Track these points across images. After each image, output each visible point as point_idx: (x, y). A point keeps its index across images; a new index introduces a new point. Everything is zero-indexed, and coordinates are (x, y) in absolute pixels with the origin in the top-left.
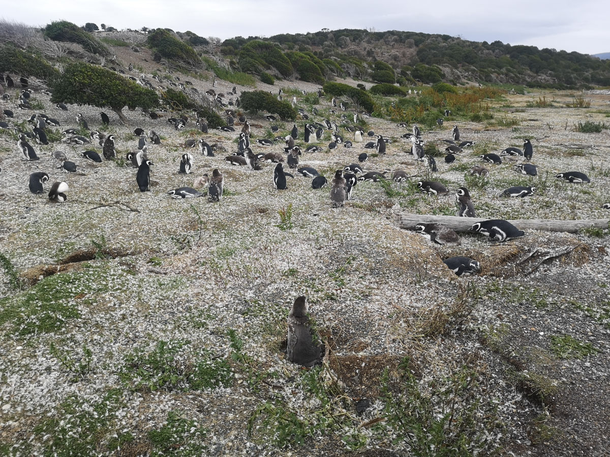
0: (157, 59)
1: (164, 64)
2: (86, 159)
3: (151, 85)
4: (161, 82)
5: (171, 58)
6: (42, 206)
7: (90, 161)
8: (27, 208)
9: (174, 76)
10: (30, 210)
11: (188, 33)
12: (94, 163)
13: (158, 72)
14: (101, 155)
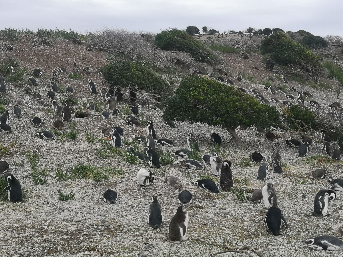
0: (269, 66)
1: (277, 72)
2: (201, 189)
3: (263, 98)
4: (274, 94)
5: (286, 65)
6: (161, 243)
7: (206, 191)
8: (146, 244)
9: (289, 86)
10: (149, 246)
11: (301, 32)
12: (211, 193)
13: (271, 82)
14: (217, 184)
